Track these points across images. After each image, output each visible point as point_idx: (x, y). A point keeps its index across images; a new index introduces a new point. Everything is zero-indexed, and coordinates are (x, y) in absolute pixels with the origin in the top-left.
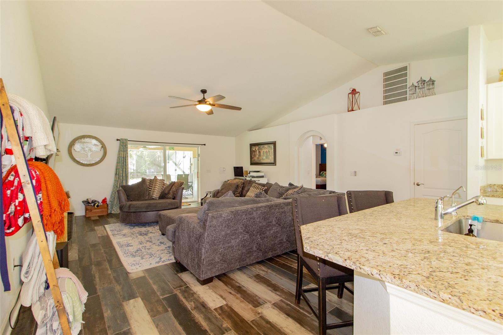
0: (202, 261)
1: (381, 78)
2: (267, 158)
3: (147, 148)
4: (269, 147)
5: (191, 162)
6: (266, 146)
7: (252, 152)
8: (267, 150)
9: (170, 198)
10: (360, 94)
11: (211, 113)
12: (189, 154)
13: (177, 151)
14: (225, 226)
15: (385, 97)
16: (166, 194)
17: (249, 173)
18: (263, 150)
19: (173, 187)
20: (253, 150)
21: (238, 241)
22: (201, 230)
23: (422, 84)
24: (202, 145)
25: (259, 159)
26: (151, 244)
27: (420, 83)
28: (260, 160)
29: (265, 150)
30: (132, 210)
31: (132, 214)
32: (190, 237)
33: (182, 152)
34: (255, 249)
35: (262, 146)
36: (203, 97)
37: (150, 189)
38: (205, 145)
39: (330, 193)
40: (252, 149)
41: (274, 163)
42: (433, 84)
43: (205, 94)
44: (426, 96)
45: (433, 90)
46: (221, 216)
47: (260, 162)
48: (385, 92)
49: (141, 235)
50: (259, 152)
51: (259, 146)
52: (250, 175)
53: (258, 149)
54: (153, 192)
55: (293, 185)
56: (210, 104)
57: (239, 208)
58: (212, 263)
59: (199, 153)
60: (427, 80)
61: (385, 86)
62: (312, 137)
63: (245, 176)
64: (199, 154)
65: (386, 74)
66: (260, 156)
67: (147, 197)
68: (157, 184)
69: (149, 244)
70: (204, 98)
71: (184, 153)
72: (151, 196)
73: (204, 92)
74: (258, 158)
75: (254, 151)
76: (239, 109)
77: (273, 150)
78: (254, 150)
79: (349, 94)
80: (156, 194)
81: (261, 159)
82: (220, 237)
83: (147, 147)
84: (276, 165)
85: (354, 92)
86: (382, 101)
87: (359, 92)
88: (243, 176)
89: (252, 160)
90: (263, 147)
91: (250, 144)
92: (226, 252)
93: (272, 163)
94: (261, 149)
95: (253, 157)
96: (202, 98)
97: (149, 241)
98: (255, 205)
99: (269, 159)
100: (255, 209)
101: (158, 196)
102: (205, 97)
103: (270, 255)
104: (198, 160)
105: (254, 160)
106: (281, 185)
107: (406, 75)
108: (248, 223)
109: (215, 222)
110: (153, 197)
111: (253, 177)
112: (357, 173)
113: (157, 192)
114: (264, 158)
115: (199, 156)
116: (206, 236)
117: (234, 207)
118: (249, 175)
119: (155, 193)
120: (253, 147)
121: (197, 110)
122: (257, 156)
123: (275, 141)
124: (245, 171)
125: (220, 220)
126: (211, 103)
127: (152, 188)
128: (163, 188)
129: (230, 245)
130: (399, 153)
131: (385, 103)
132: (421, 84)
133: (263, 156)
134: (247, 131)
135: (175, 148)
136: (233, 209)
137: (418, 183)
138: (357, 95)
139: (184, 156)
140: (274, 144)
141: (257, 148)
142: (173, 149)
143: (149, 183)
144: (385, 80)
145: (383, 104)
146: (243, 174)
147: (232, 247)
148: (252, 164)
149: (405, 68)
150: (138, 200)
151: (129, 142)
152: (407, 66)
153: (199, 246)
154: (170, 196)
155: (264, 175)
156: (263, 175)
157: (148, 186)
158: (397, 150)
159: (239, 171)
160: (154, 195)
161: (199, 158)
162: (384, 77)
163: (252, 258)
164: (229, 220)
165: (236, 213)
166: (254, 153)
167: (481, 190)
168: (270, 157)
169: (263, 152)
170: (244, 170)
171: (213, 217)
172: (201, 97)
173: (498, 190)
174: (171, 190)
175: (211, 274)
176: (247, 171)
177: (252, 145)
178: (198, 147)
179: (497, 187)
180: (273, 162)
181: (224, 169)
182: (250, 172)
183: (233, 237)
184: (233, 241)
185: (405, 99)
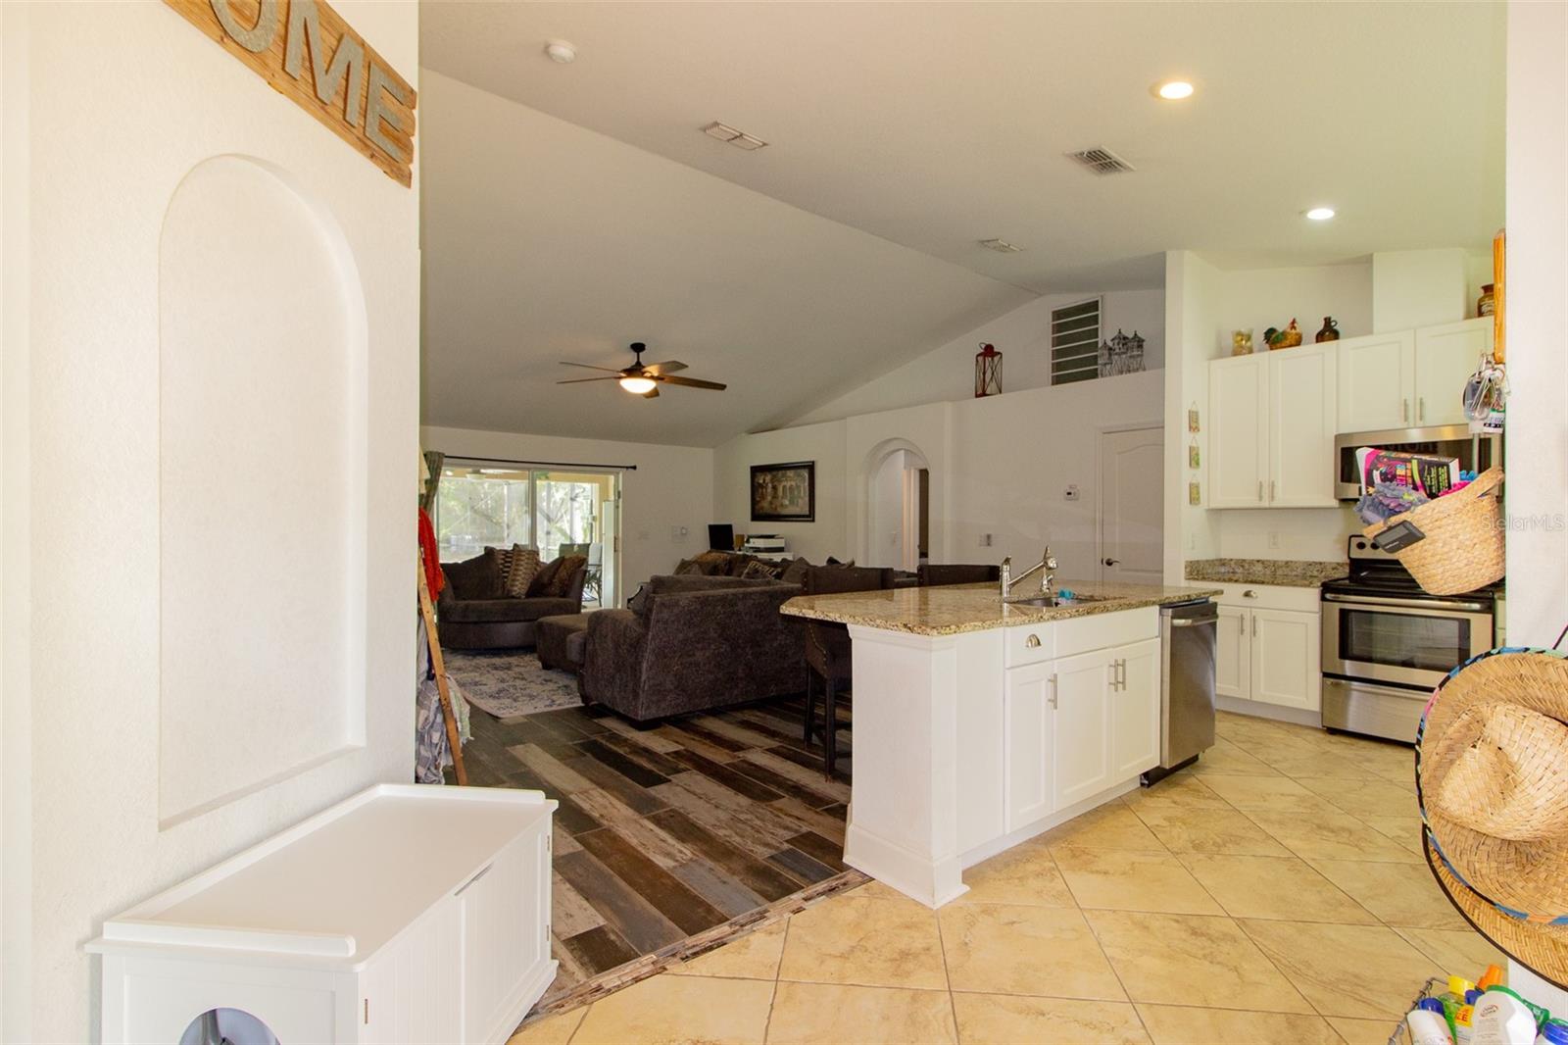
0: (642, 685)
1: (1048, 322)
2: (792, 502)
3: (483, 474)
4: (799, 475)
5: (592, 513)
6: (790, 473)
7: (755, 488)
8: (793, 483)
9: (554, 596)
10: (1001, 357)
11: (655, 393)
12: (587, 490)
13: (553, 483)
14: (685, 624)
15: (1057, 367)
16: (544, 586)
17: (748, 541)
18: (784, 483)
19: (560, 570)
20: (758, 483)
21: (707, 654)
22: (639, 630)
23: (1121, 346)
24: (627, 468)
25: (774, 506)
26: (524, 682)
27: (1116, 341)
28: (776, 509)
29: (788, 484)
30: (473, 618)
31: (471, 626)
32: (617, 646)
33: (567, 485)
34: (741, 674)
35: (780, 473)
36: (636, 360)
37: (505, 574)
38: (634, 468)
39: (908, 577)
40: (756, 480)
41: (810, 516)
42: (1140, 346)
43: (641, 354)
44: (1129, 371)
45: (1139, 359)
46: (677, 604)
47: (776, 513)
48: (1056, 354)
49: (496, 669)
50: (775, 488)
51: (774, 473)
52: (751, 545)
53: (772, 481)
54: (513, 580)
55: (836, 562)
56: (652, 378)
57: (711, 592)
58: (659, 691)
59: (620, 489)
60: (1131, 336)
61: (1057, 341)
62: (902, 452)
63: (737, 549)
64: (619, 493)
65: (1057, 315)
66: (775, 496)
67: (500, 592)
68: (522, 563)
69: (518, 683)
70: (638, 363)
71: (573, 489)
72: (509, 591)
73: (638, 348)
74: (771, 503)
75: (761, 486)
76: (722, 387)
77: (807, 484)
78: (761, 481)
79: (978, 355)
80: (520, 585)
81: (778, 504)
82: (676, 642)
83: (483, 471)
84: (813, 521)
85: (989, 351)
86: (1047, 373)
87: (999, 353)
88: (733, 549)
89: (757, 507)
90: (783, 476)
91: (752, 468)
92: (685, 672)
93: (803, 516)
94: (780, 481)
95: (759, 502)
96: (634, 363)
97: (518, 678)
98: (741, 590)
99: (797, 505)
100: (741, 596)
101: (523, 591)
102: (641, 360)
103: (773, 691)
104: (617, 507)
105: (762, 508)
106: (812, 564)
107: (1095, 320)
108: (727, 621)
109: (665, 615)
110: (514, 593)
111: (758, 550)
112: (993, 539)
113: (521, 581)
114: (787, 502)
115: (619, 497)
116: (650, 637)
117: (700, 590)
118: (746, 545)
119: (517, 583)
120: (758, 474)
121: (621, 389)
122: (769, 498)
123: (813, 462)
124: (737, 536)
125: (676, 611)
126: (656, 374)
127: (511, 573)
128: (536, 573)
129: (692, 659)
130: (1075, 494)
131: (1057, 381)
132: (1118, 344)
133: (782, 498)
134: (743, 434)
135: (551, 474)
136: (699, 593)
137: (1109, 560)
138: (996, 359)
139: (574, 495)
140: (810, 467)
141: (768, 478)
142: (547, 478)
143: (503, 559)
144: (1057, 328)
145: (1051, 382)
146: (732, 543)
147: (697, 664)
148: (757, 516)
149: (1094, 306)
150: (479, 598)
151: (445, 460)
152: (1097, 302)
153: (636, 658)
154: (554, 589)
155: (786, 544)
156: (783, 545)
157: (501, 566)
158: (1071, 487)
159: (721, 536)
160: (516, 588)
161: (621, 500)
162: (1053, 320)
163: (736, 692)
164: (691, 612)
165: (704, 602)
166: (760, 491)
167: (1186, 568)
168: (800, 501)
169: (784, 487)
170: (736, 532)
171: (663, 604)
172: (630, 359)
173: (1237, 570)
174: (556, 576)
175: (657, 711)
176: (743, 536)
177: (756, 471)
178: (618, 473)
179: (1235, 563)
180: (808, 513)
181: (684, 531)
182: (750, 537)
183: (700, 646)
184: (698, 654)
185: (1093, 375)
